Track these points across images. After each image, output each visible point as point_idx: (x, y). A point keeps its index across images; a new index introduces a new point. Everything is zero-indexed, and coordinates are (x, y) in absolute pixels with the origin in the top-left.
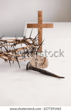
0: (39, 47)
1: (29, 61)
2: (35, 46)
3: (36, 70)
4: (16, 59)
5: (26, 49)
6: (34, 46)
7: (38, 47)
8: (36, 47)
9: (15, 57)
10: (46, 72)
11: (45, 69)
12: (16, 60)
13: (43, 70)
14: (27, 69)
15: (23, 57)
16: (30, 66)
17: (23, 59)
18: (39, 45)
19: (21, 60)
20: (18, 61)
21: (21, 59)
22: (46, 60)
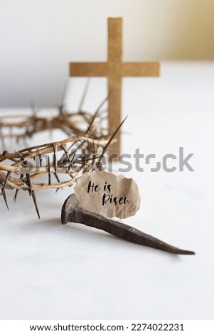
0: (106, 142)
1: (71, 191)
2: (96, 138)
3: (95, 225)
4: (25, 186)
5: (62, 148)
6: (91, 140)
7: (104, 142)
8: (96, 142)
9: (22, 176)
10: (130, 230)
11: (128, 221)
12: (24, 189)
13: (119, 225)
14: (63, 220)
15: (50, 176)
16: (74, 211)
17: (50, 184)
18: (109, 135)
19: (44, 187)
20: (31, 192)
21: (42, 184)
22: (133, 187)
